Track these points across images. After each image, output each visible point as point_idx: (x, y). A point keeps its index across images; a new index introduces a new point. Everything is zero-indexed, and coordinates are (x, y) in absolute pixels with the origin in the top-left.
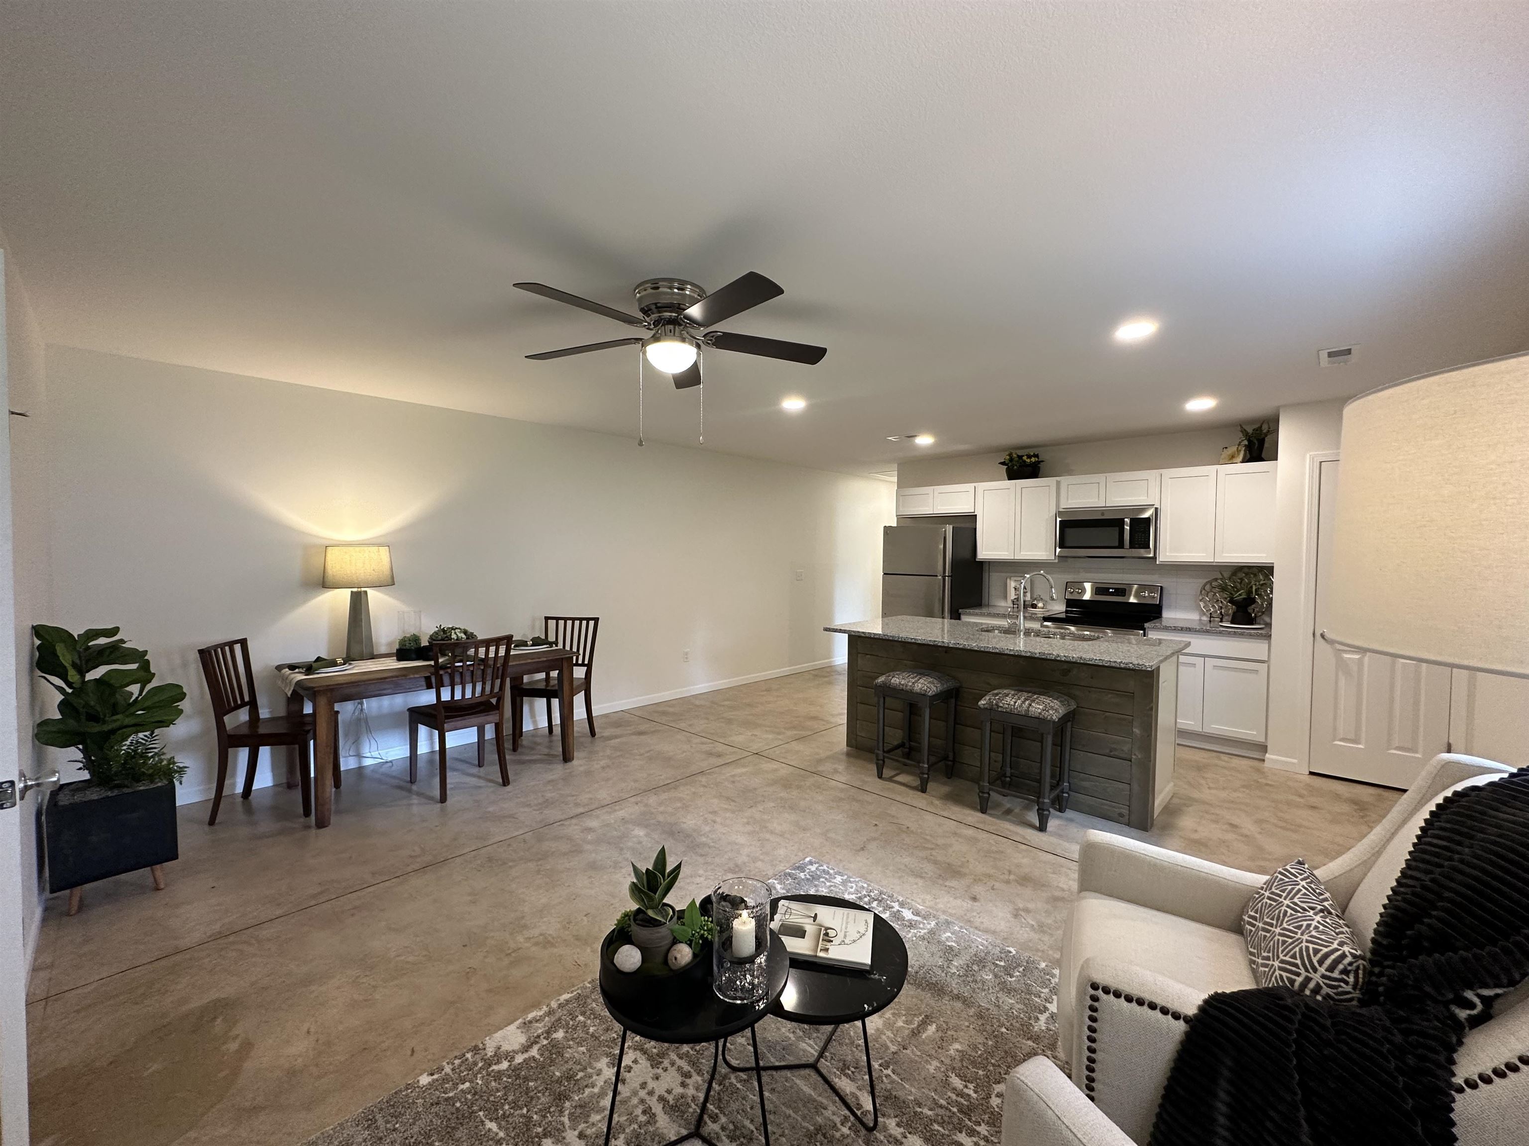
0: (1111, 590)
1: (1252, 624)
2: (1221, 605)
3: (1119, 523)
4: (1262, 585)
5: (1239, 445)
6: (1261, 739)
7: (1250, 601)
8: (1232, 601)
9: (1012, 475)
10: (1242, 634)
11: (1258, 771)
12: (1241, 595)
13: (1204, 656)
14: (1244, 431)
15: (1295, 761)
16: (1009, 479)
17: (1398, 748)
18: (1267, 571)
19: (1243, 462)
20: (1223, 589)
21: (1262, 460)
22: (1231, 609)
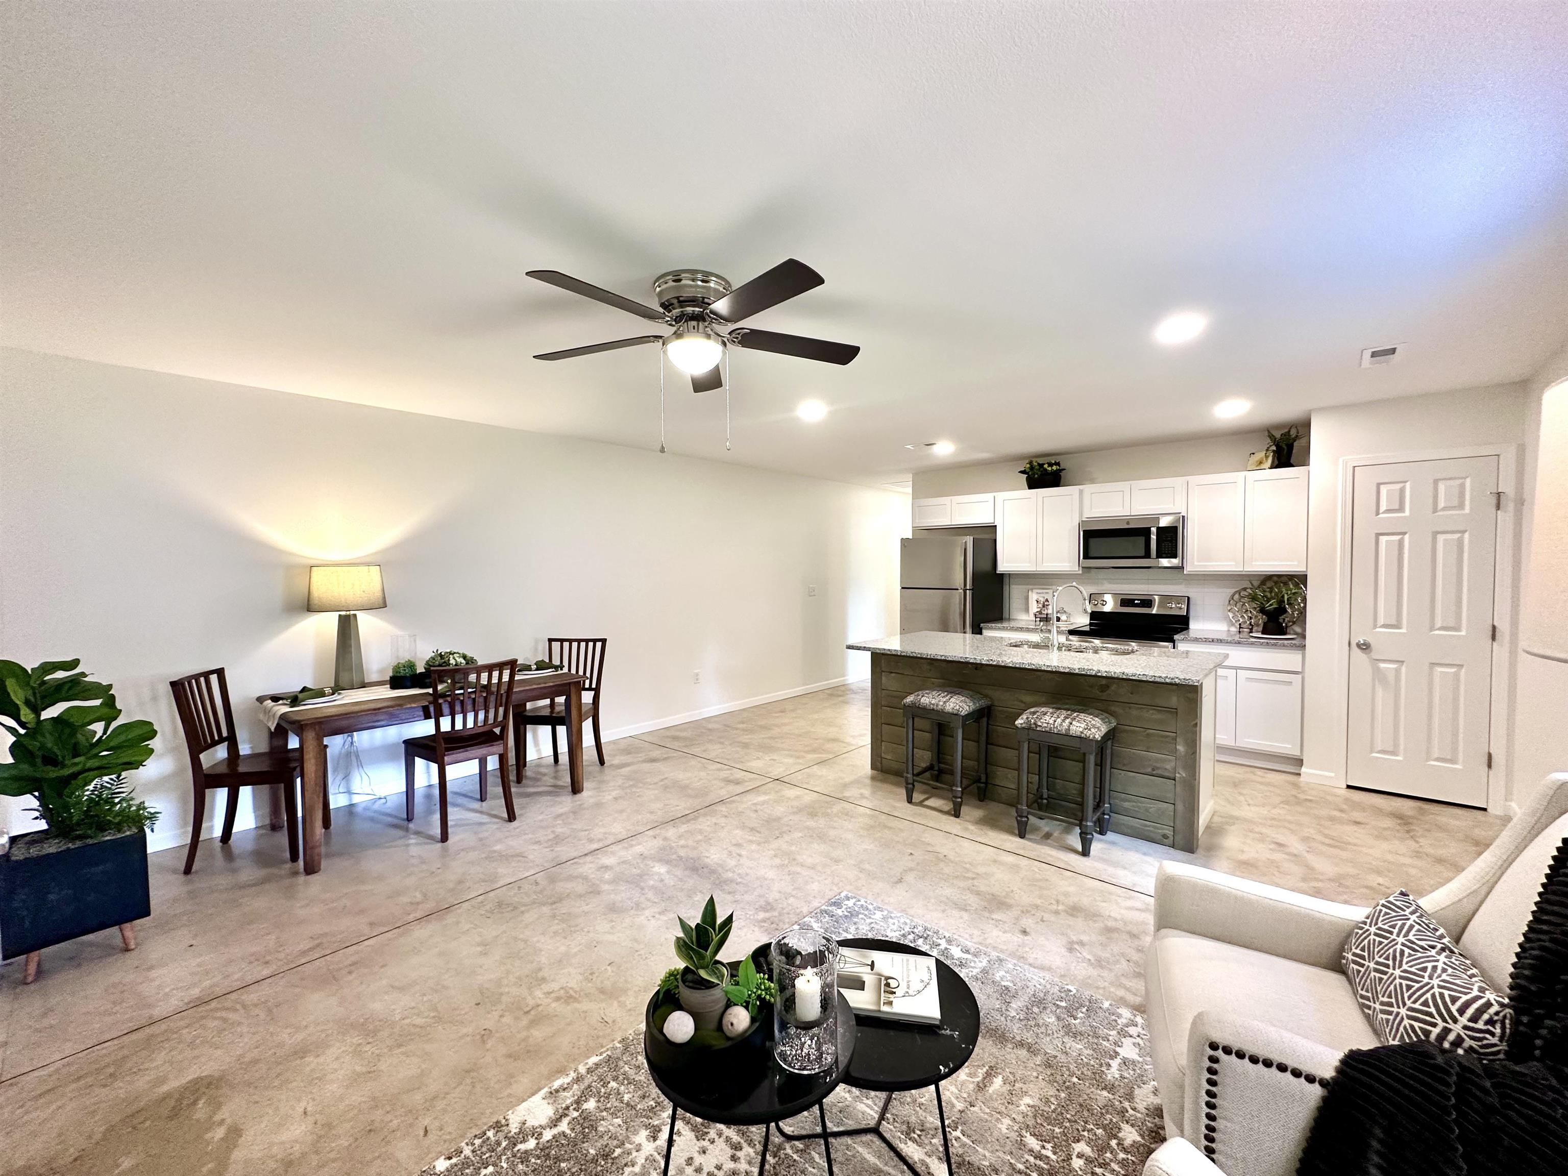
0: (1136, 602)
1: (1285, 634)
2: (1250, 615)
3: (1146, 532)
4: (1294, 593)
5: (1267, 450)
6: (1296, 752)
7: (1281, 610)
8: (1262, 611)
9: (1033, 484)
10: (1275, 645)
11: (1296, 785)
12: (1272, 605)
13: (1236, 668)
14: (1271, 436)
15: (1332, 775)
16: (1030, 487)
17: (1437, 759)
18: (1300, 580)
19: (1271, 468)
20: (1253, 598)
21: (1292, 466)
22: (1262, 619)
